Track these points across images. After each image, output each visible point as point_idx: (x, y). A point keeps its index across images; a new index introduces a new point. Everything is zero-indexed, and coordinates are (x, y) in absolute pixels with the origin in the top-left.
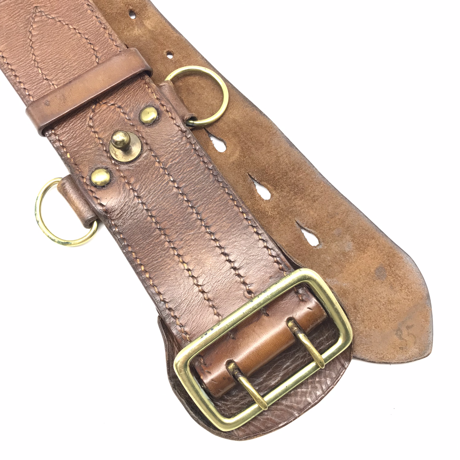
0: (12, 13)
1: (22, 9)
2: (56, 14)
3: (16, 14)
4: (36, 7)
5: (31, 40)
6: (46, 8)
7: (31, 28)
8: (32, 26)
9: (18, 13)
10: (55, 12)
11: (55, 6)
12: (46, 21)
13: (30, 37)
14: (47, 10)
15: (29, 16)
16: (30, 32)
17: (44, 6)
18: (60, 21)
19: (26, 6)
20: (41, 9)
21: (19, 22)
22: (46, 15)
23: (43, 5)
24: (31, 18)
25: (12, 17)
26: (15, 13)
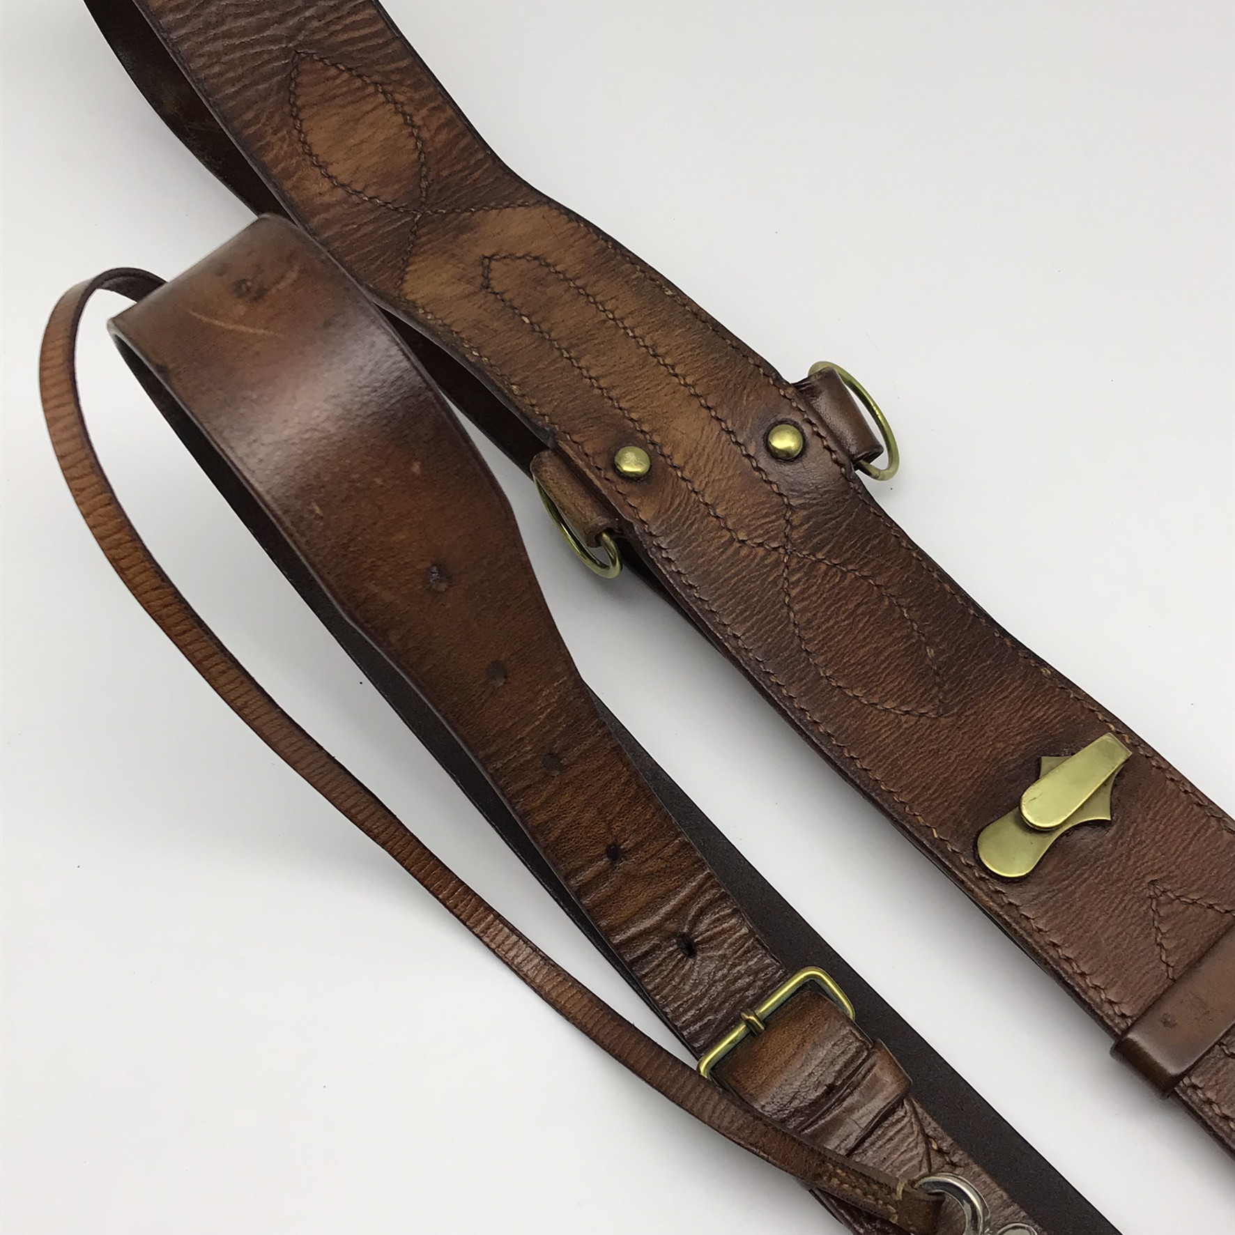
0: (1109, 906)
1: (1125, 893)
2: (1197, 891)
3: (1116, 908)
4: (1152, 882)
5: (1168, 965)
6: (1174, 881)
7: (1160, 936)
8: (1158, 929)
9: (1120, 903)
10: (1195, 887)
11: (1189, 871)
12: (1183, 912)
13: (1164, 958)
14: (1178, 886)
15: (1144, 908)
16: (1160, 945)
17: (1168, 877)
18: (1211, 907)
19: (1131, 885)
20: (1165, 886)
21: (1130, 925)
22: (1178, 898)
23: (1165, 874)
24: (1151, 912)
25: (1111, 917)
26: (1115, 905)
